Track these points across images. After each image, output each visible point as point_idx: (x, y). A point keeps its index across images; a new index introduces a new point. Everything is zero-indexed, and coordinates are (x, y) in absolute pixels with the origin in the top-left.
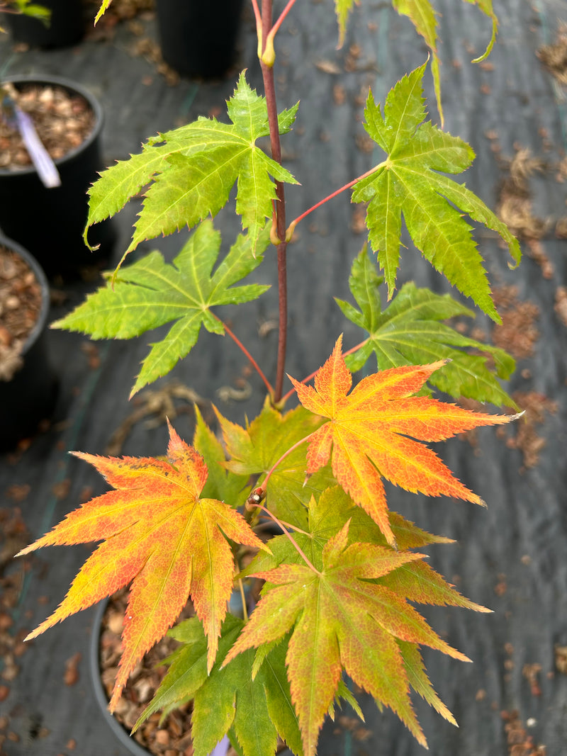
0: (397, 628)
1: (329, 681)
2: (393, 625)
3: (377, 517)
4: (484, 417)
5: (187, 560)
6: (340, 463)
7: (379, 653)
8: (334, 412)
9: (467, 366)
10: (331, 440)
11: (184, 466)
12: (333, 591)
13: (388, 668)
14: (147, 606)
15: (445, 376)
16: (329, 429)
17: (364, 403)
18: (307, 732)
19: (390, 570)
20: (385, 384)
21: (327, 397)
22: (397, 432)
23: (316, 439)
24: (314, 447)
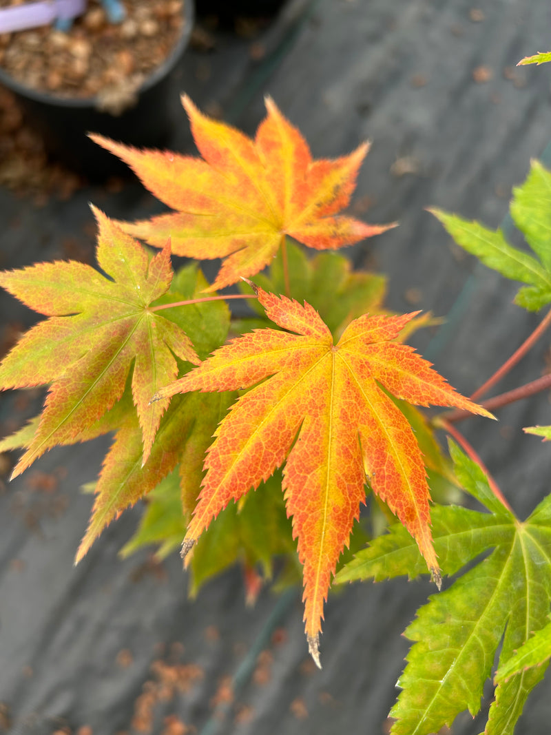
0: (64, 384)
1: (40, 299)
2: (69, 381)
6: (269, 338)
7: (46, 357)
8: (348, 351)
10: (304, 333)
11: (326, 225)
12: (126, 319)
15: (443, 622)
16: (320, 334)
17: (359, 395)
20: (392, 442)
21: (376, 350)
22: (304, 426)
23: (309, 314)
24: (297, 309)
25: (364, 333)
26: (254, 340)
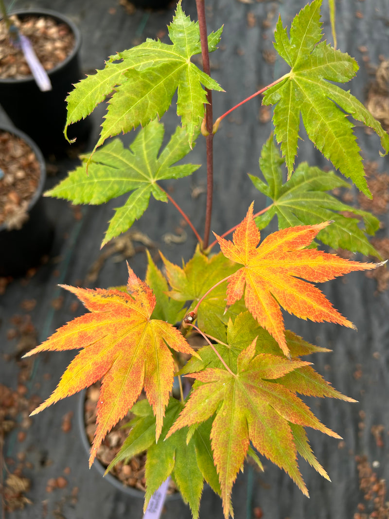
0: (289, 415)
1: (240, 451)
2: (287, 412)
3: (277, 337)
4: (357, 264)
5: (142, 363)
6: (251, 298)
7: (276, 432)
8: (247, 260)
9: (344, 226)
10: (244, 281)
11: (139, 296)
12: (244, 388)
13: (283, 442)
14: (113, 395)
15: (328, 233)
16: (243, 273)
17: (269, 254)
18: (224, 484)
19: (286, 373)
20: (284, 240)
21: (242, 249)
22: (293, 275)
23: (233, 279)
24: (232, 286)
25: (235, 254)
26: (254, 305)
